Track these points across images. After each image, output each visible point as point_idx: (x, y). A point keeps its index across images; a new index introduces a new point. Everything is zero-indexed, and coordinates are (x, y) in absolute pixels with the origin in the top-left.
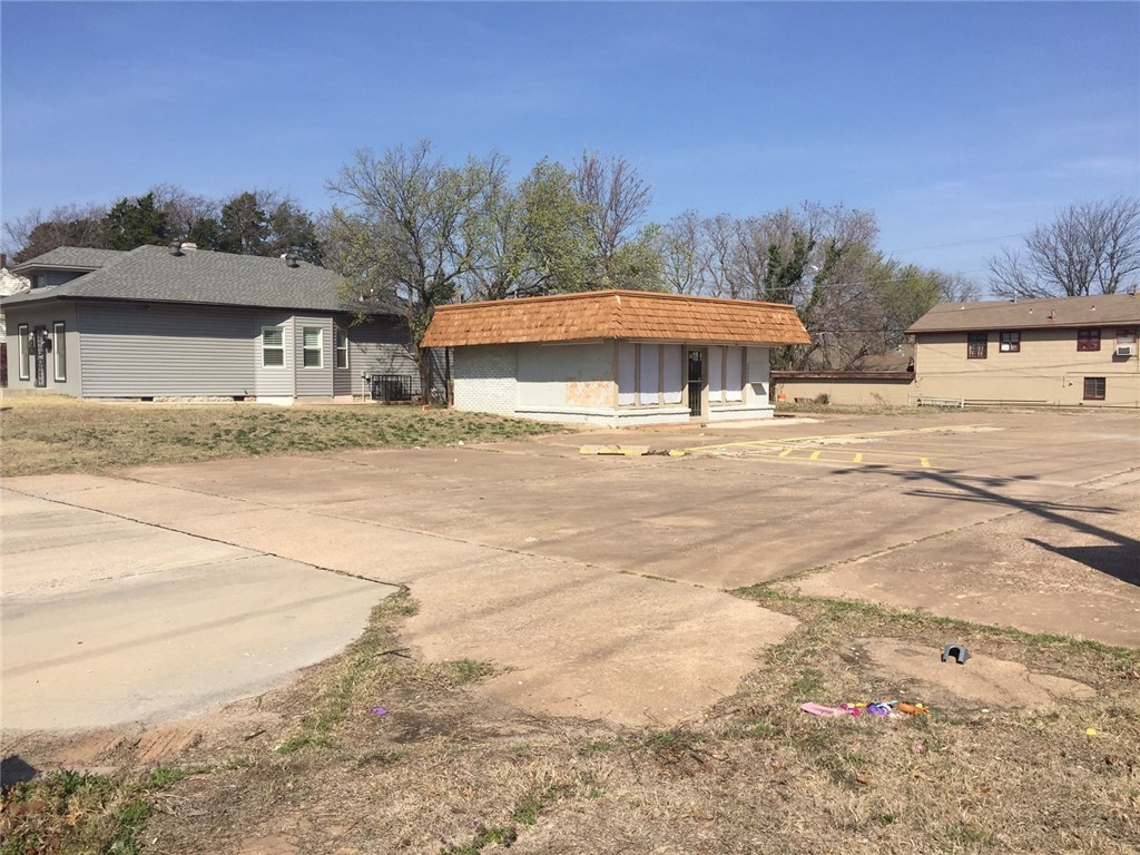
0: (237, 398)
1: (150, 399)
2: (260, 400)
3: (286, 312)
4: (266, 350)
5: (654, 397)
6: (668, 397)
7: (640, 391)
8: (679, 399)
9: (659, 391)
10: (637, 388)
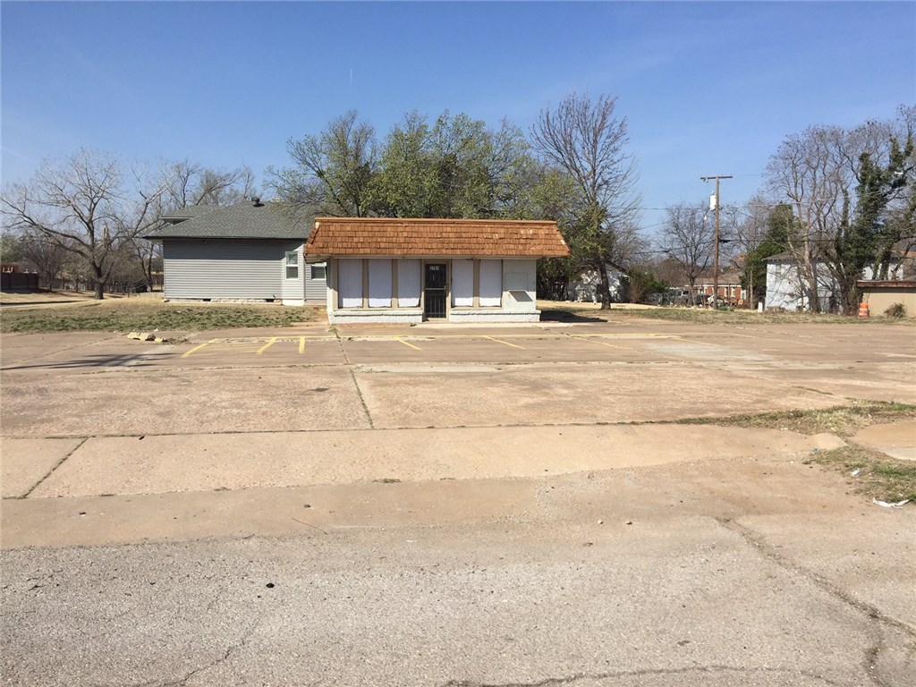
0: (268, 300)
1: (209, 300)
2: (285, 302)
3: (299, 242)
5: (387, 302)
6: (403, 302)
7: (368, 297)
8: (417, 303)
9: (392, 297)
10: (365, 294)
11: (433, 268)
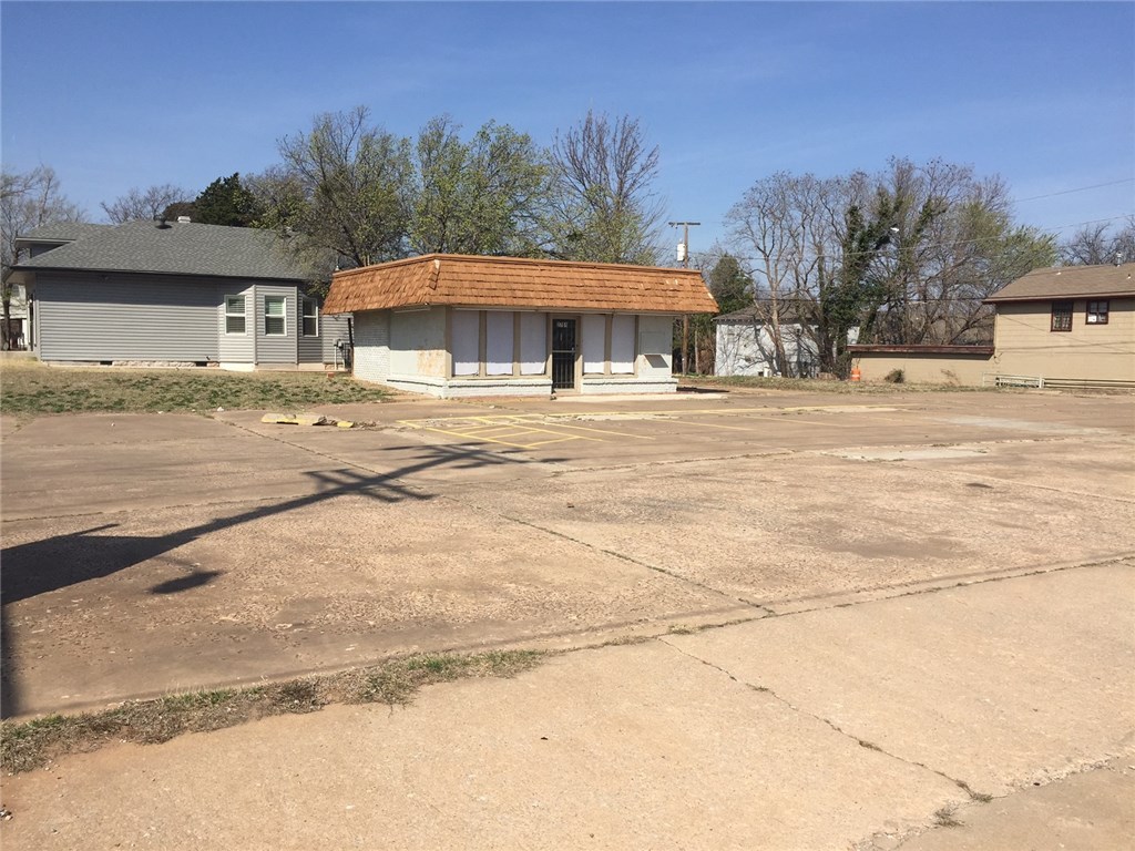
0: (199, 364)
1: (110, 363)
2: (223, 366)
3: (247, 281)
4: (229, 319)
5: (506, 367)
6: (526, 367)
7: (485, 361)
8: (541, 370)
9: (513, 361)
10: (482, 358)
11: (560, 325)
